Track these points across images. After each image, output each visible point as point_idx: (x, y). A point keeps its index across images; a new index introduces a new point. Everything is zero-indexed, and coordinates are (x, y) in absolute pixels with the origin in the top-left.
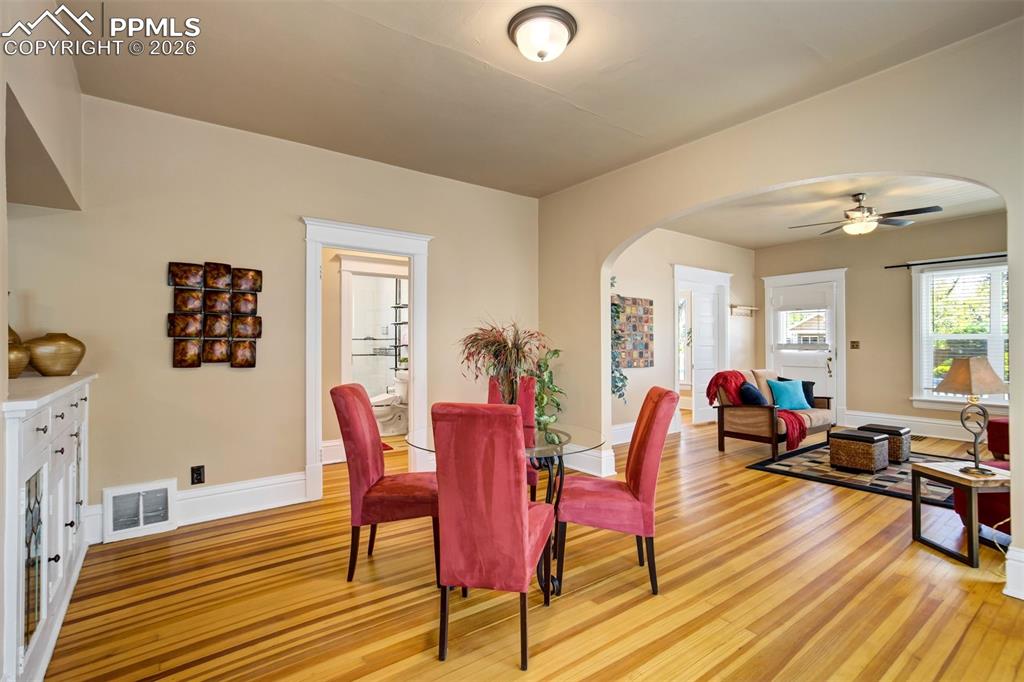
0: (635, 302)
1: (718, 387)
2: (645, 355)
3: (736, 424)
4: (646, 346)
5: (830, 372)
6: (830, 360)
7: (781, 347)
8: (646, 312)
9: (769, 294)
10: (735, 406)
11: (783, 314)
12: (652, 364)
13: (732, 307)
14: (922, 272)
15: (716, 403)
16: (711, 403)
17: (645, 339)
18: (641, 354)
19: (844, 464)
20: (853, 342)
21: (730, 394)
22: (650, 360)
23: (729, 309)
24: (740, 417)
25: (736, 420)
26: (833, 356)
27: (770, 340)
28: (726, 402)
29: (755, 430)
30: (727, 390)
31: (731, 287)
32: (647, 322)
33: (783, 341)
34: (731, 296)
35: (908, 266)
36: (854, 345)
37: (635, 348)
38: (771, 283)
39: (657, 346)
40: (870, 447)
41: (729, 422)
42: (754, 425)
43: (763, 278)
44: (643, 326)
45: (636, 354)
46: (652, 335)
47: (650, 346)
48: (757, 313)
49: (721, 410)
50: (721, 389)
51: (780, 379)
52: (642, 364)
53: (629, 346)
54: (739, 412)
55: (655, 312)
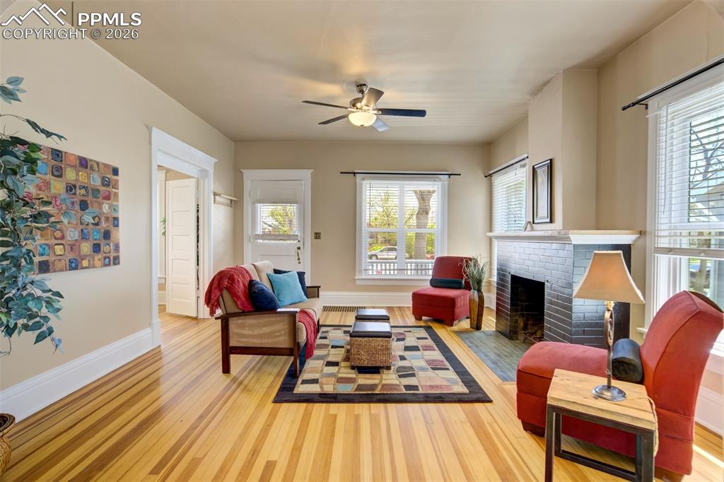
0: (84, 163)
1: (221, 290)
2: (104, 248)
3: (245, 336)
4: (107, 235)
5: (299, 259)
6: (299, 248)
7: (258, 237)
8: (106, 183)
9: (247, 185)
10: (243, 313)
11: (259, 205)
12: (116, 261)
13: (215, 194)
14: (363, 179)
15: (219, 312)
16: (212, 313)
17: (104, 225)
18: (97, 248)
19: (365, 364)
20: (316, 233)
21: (238, 298)
22: (112, 255)
23: (212, 197)
24: (251, 327)
25: (246, 332)
26: (301, 245)
27: (248, 231)
28: (232, 309)
29: (270, 341)
30: (234, 295)
31: (214, 173)
32: (107, 198)
33: (259, 231)
34: (214, 182)
35: (354, 173)
36: (317, 236)
37: (84, 236)
38: (248, 175)
39: (123, 235)
40: (388, 342)
41: (237, 334)
42: (269, 335)
43: (243, 171)
44: (100, 205)
45: (86, 248)
46: (116, 219)
47: (113, 235)
48: (236, 204)
49: (225, 321)
50: (225, 293)
51: (276, 272)
52: (97, 263)
53: (72, 235)
54: (250, 321)
55: (121, 185)
